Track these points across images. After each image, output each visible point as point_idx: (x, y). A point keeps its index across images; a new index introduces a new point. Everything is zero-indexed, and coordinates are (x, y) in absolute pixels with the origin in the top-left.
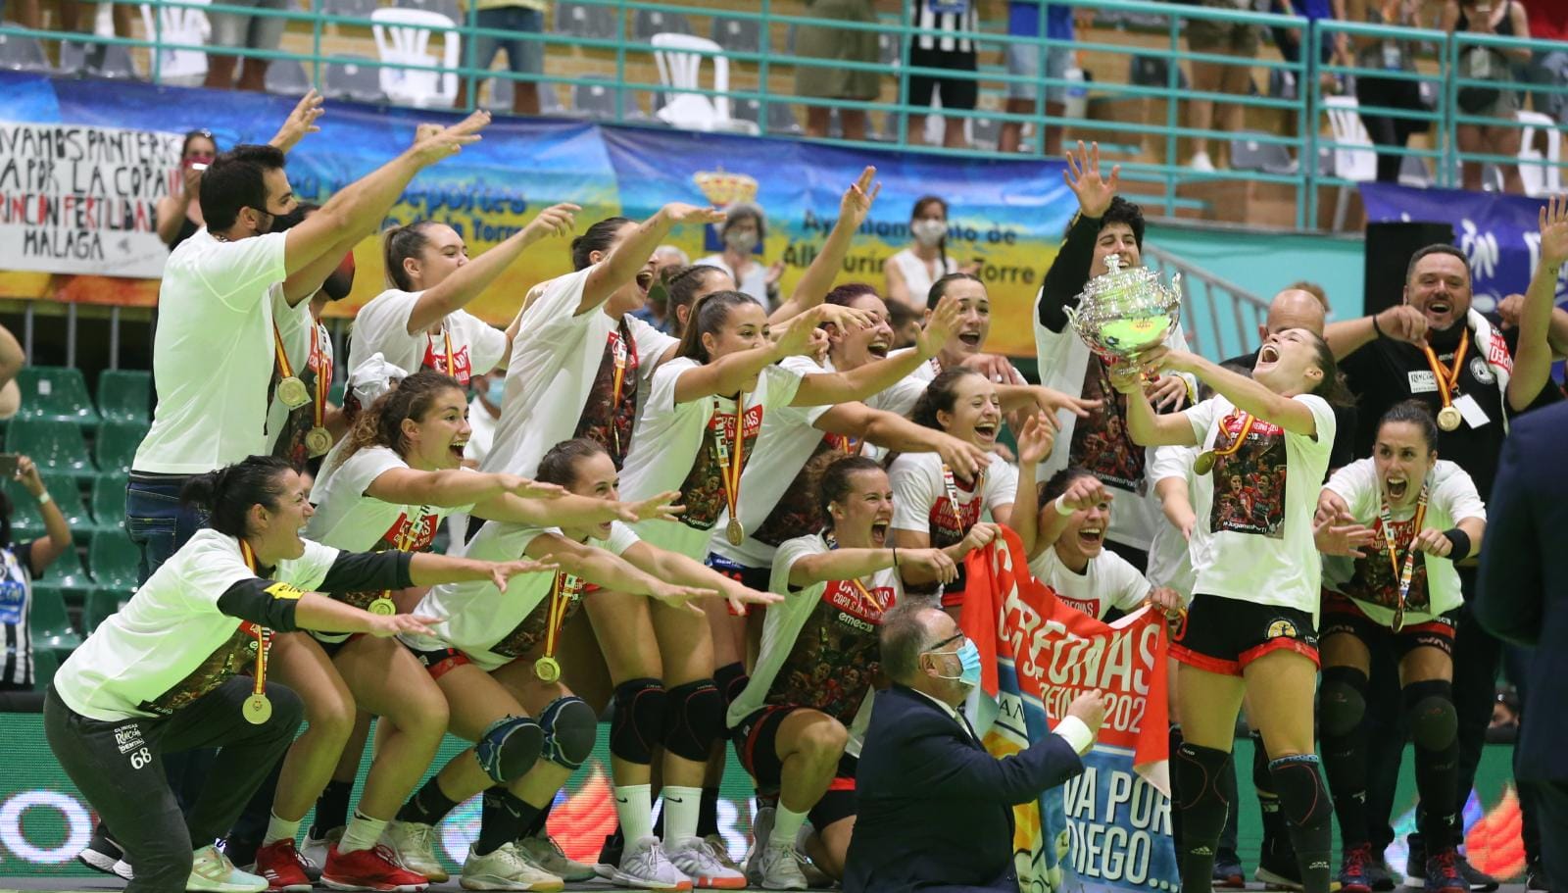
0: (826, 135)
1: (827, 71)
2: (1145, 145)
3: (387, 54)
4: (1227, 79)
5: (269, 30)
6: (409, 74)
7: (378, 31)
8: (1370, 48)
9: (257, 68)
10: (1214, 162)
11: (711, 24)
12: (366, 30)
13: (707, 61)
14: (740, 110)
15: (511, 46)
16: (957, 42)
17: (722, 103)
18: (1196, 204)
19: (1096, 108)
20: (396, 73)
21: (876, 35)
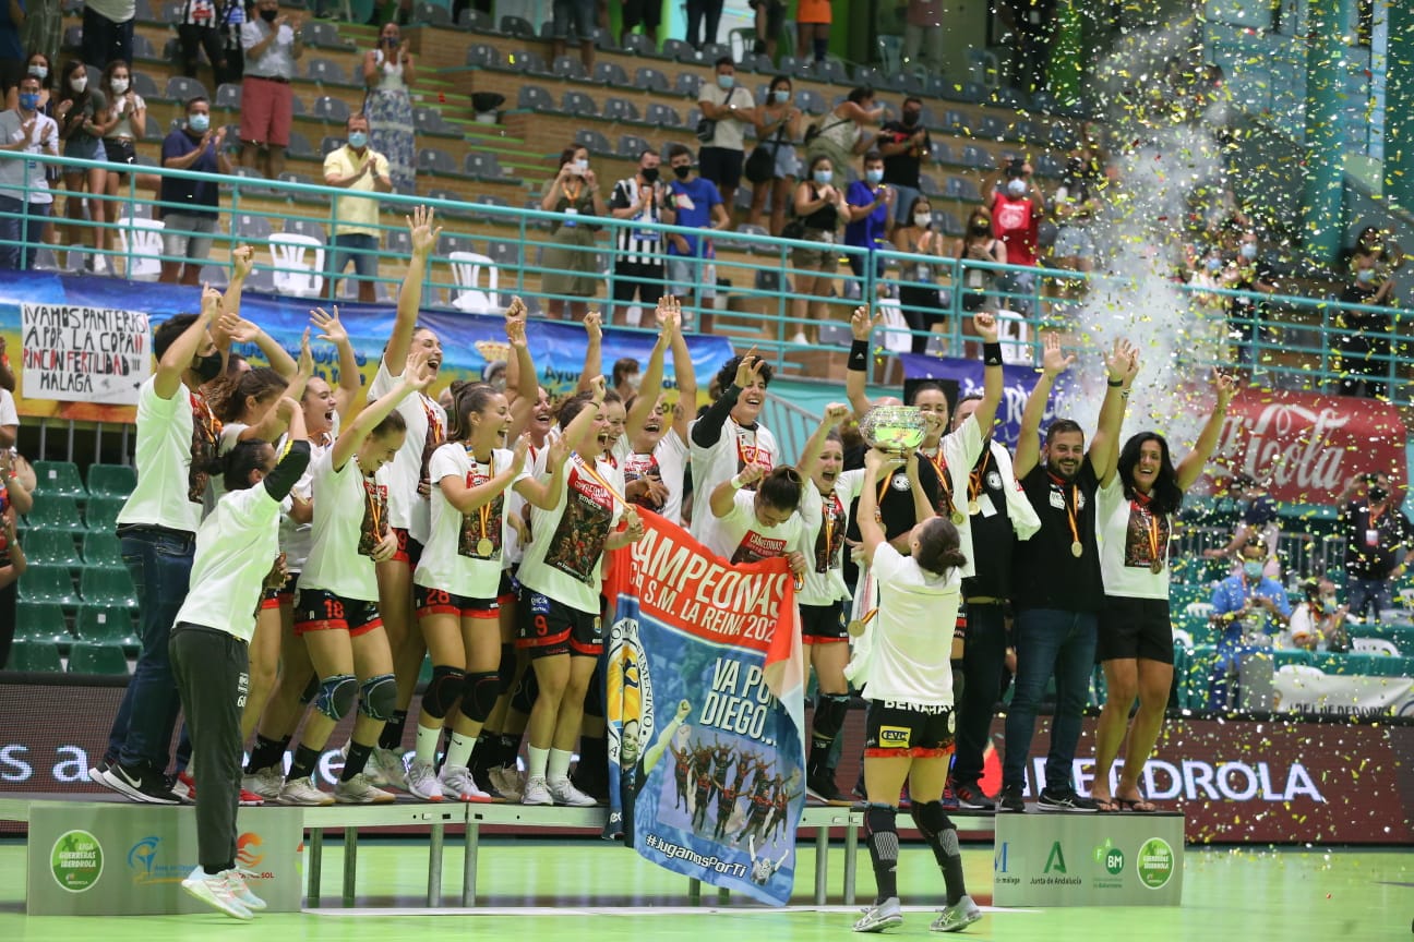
0: (561, 318)
1: (564, 277)
2: (765, 327)
3: (278, 263)
4: (820, 286)
5: (201, 246)
6: (291, 275)
7: (272, 247)
8: (912, 267)
9: (193, 272)
10: (809, 339)
11: (487, 246)
12: (265, 247)
13: (484, 269)
14: (505, 301)
15: (355, 257)
16: (652, 260)
17: (493, 296)
18: (797, 366)
19: (733, 303)
20: (284, 274)
21: (594, 254)
